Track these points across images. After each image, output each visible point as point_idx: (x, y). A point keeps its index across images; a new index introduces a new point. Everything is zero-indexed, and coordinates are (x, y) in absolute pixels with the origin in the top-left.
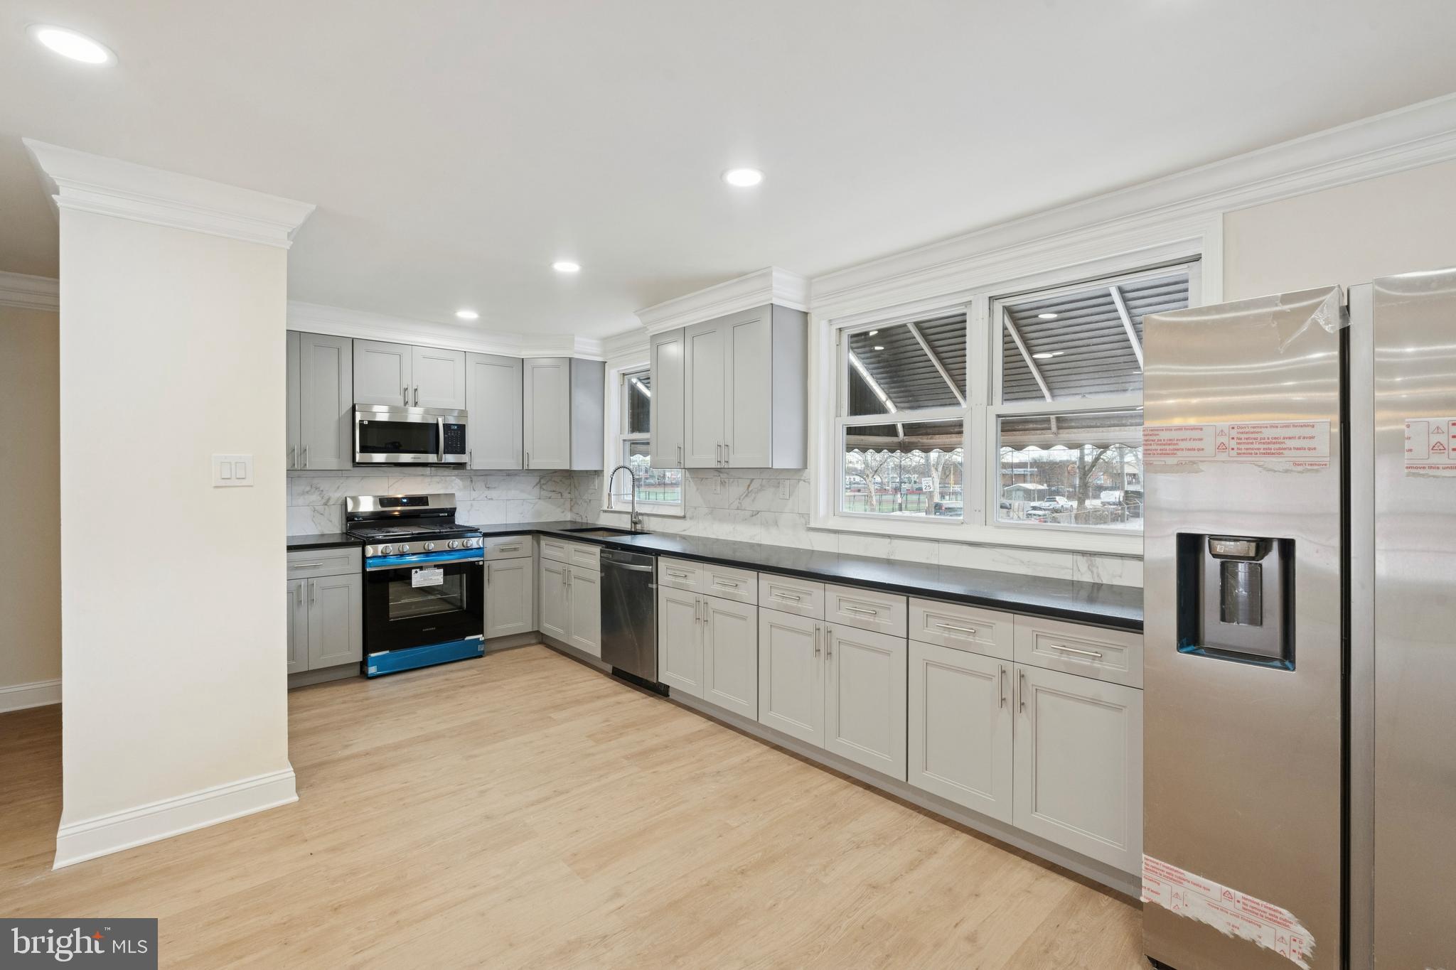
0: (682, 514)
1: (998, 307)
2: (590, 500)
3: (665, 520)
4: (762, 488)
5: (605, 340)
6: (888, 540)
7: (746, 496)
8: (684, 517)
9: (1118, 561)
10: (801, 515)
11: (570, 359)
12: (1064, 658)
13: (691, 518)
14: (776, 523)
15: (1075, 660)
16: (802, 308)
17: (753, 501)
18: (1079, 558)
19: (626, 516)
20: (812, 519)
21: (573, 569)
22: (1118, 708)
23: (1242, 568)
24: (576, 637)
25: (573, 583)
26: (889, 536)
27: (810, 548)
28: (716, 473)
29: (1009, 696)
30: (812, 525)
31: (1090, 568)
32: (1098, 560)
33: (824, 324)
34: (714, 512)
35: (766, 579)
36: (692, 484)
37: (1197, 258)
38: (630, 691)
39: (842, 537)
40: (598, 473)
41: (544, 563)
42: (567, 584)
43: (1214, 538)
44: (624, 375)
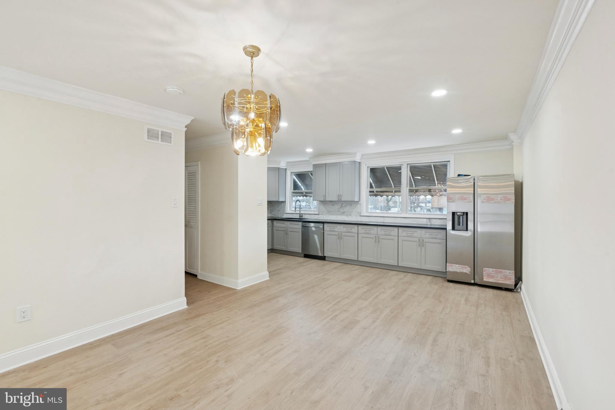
0: (318, 213)
1: (409, 166)
2: (279, 210)
3: (311, 215)
4: (346, 206)
5: (288, 163)
6: (383, 218)
7: (341, 208)
8: (319, 214)
9: (435, 220)
10: (359, 213)
11: (279, 168)
12: (431, 236)
13: (321, 214)
14: (350, 215)
15: (433, 236)
16: (360, 161)
17: (343, 209)
18: (427, 219)
19: (298, 214)
20: (362, 213)
21: (289, 229)
22: (440, 243)
23: (461, 217)
24: (290, 248)
25: (289, 233)
26: (383, 217)
27: (361, 221)
28: (331, 202)
29: (420, 245)
30: (362, 215)
31: (430, 221)
32: (431, 220)
33: (365, 165)
34: (329, 213)
35: (360, 227)
36: (321, 205)
37: (449, 161)
38: (312, 260)
39: (370, 217)
40: (284, 202)
41: (274, 228)
42: (287, 234)
43: (457, 212)
44: (292, 173)
